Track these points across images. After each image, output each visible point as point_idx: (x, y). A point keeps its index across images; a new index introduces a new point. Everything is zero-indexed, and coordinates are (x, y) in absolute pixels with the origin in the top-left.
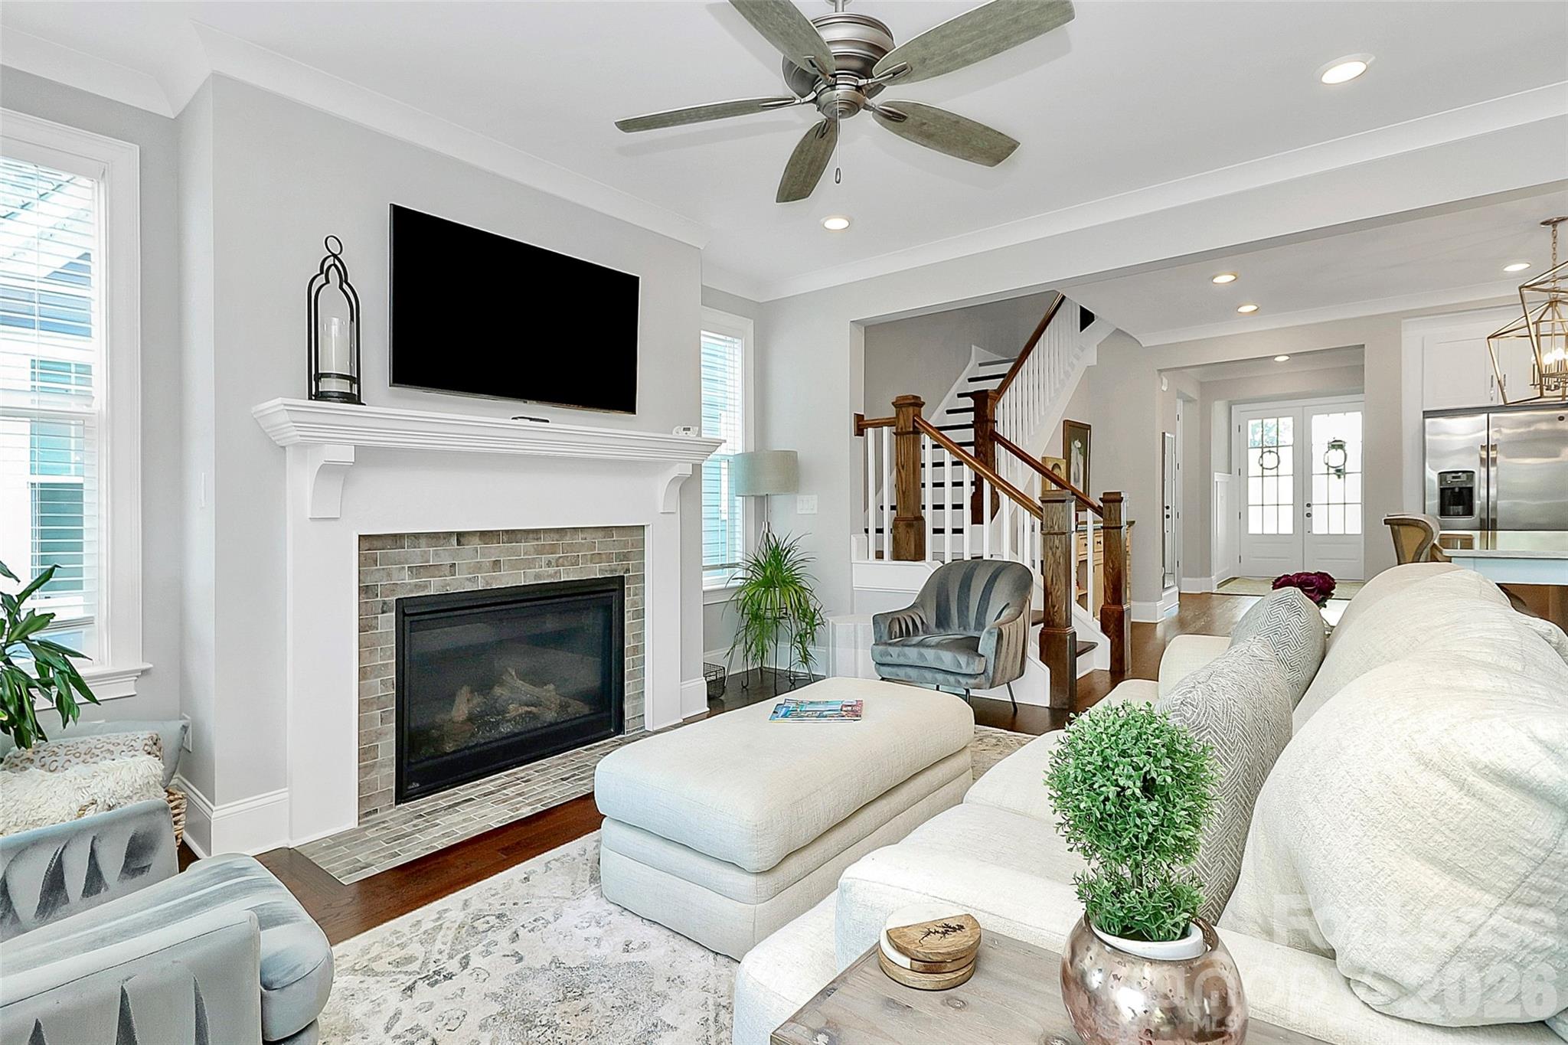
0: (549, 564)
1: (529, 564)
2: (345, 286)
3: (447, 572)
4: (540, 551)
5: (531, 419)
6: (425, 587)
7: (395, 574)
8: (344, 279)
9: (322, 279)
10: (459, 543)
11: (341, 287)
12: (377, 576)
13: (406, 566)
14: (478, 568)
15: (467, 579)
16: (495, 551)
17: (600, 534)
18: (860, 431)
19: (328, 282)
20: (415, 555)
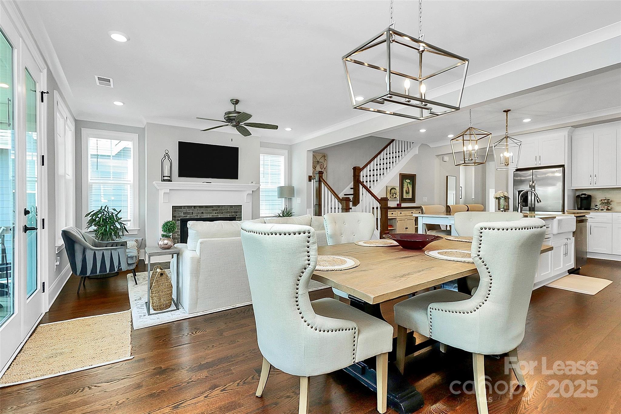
0: (216, 213)
1: (211, 213)
2: (169, 159)
3: (191, 214)
4: (213, 210)
5: (207, 182)
6: (186, 216)
7: (180, 214)
8: (169, 157)
9: (164, 158)
10: (194, 208)
11: (168, 159)
12: (176, 214)
13: (182, 212)
14: (198, 213)
15: (196, 216)
16: (202, 210)
17: (229, 207)
18: (310, 180)
19: (165, 159)
20: (185, 210)
